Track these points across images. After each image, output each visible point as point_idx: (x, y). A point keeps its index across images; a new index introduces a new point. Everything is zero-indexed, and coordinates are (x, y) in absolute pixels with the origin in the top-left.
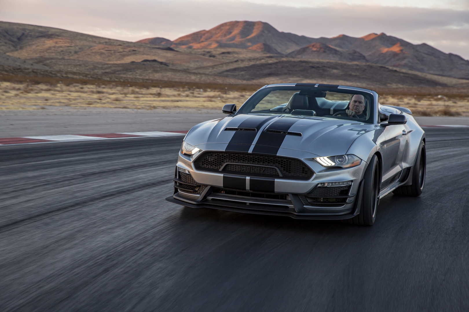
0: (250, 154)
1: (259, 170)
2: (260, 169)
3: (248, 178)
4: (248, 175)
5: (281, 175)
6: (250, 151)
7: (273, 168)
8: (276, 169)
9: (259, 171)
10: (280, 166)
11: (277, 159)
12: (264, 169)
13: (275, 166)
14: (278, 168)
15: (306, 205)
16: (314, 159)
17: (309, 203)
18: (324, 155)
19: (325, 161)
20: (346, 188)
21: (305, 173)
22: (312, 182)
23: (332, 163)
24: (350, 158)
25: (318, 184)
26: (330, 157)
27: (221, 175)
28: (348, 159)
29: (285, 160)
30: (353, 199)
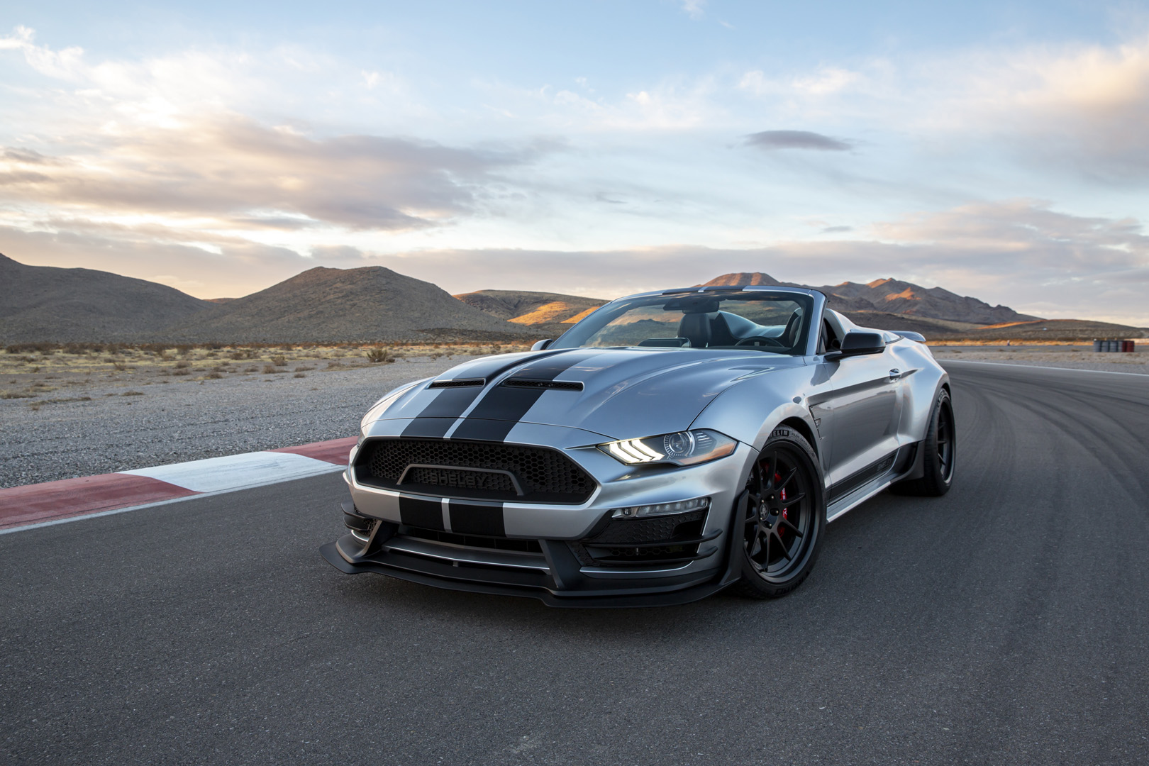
1: (473, 480)
2: (476, 478)
3: (445, 501)
4: (446, 494)
5: (520, 493)
6: (448, 436)
7: (504, 475)
8: (510, 479)
9: (474, 484)
10: (519, 468)
12: (483, 478)
13: (509, 470)
14: (515, 473)
15: (588, 565)
16: (600, 449)
17: (594, 560)
18: (629, 435)
19: (635, 450)
20: (694, 519)
21: (579, 485)
22: (592, 508)
23: (653, 455)
24: (702, 438)
25: (611, 512)
26: (646, 441)
27: (397, 494)
28: (697, 442)
29: (529, 453)
30: (717, 543)
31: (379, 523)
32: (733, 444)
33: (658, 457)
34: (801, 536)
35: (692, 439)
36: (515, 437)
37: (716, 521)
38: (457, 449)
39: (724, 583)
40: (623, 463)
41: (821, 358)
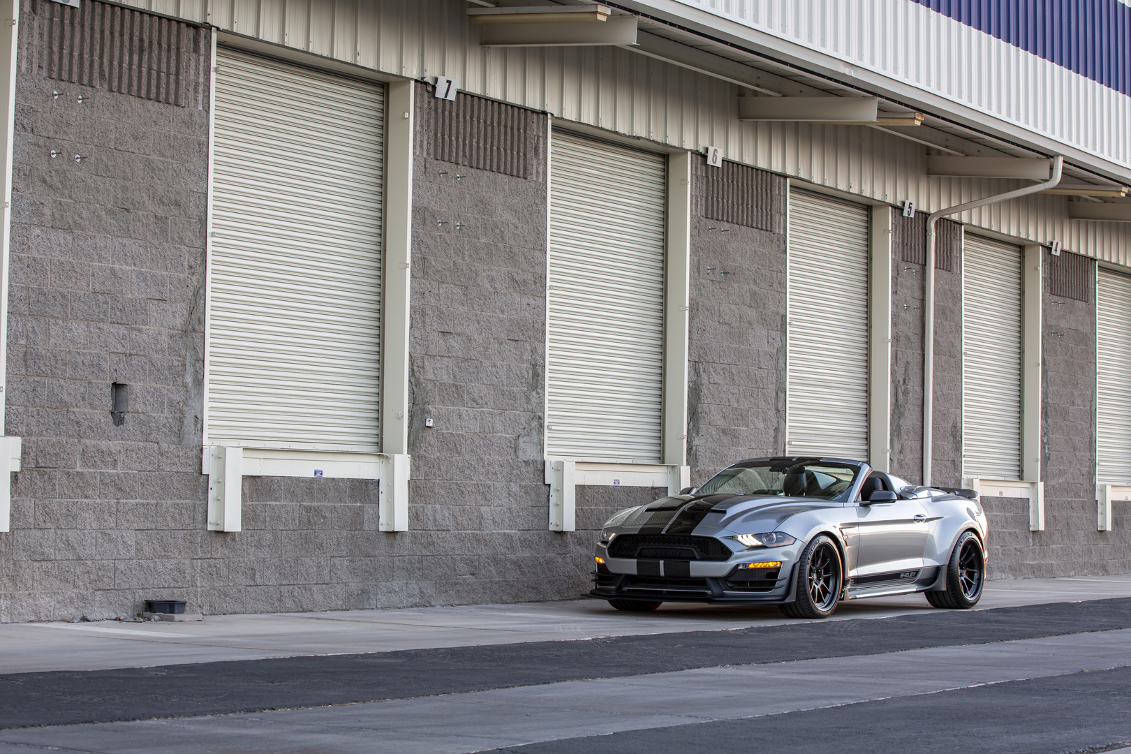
0: (663, 535)
1: (675, 553)
3: (662, 563)
4: (662, 559)
5: (698, 557)
6: (664, 532)
7: (689, 550)
8: (691, 551)
9: (675, 555)
10: (697, 546)
11: (693, 538)
12: (680, 552)
13: (692, 547)
14: (695, 548)
15: (726, 590)
16: (733, 538)
17: (730, 587)
18: (747, 533)
19: (750, 540)
20: (774, 571)
21: (725, 554)
22: (732, 563)
23: (756, 542)
24: (780, 536)
25: (738, 565)
26: (754, 536)
27: (636, 560)
28: (777, 538)
29: (702, 540)
30: (785, 582)
31: (622, 577)
32: (794, 540)
33: (760, 543)
34: (830, 593)
35: (775, 536)
36: (695, 533)
37: (785, 573)
38: (668, 538)
39: (787, 601)
40: (744, 545)
41: (857, 504)
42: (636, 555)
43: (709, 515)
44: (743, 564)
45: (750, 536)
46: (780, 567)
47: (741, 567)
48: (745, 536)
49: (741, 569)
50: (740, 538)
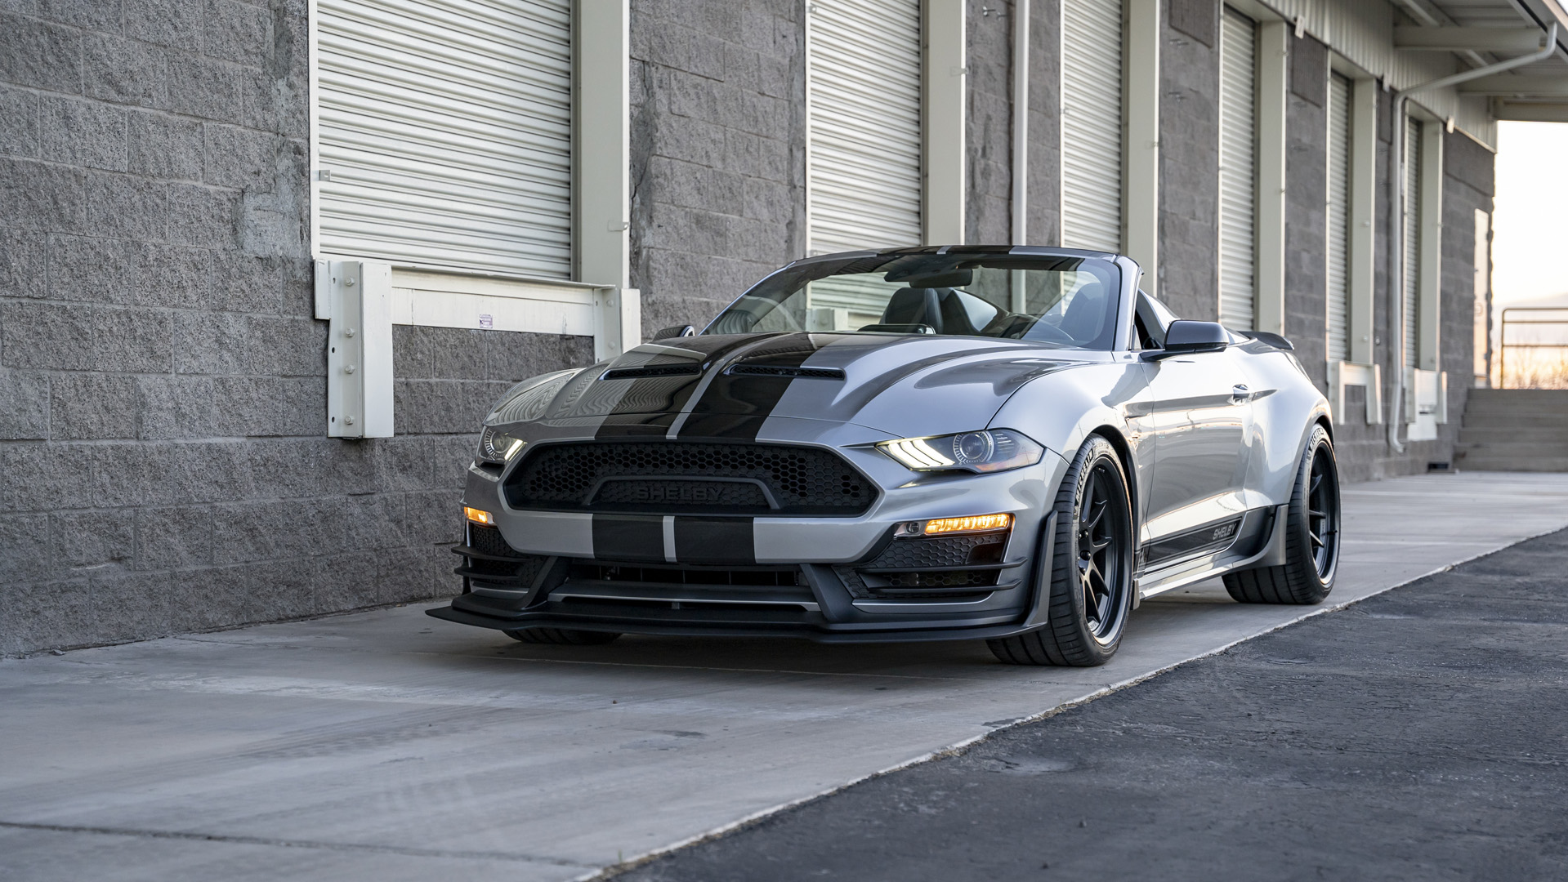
0: (670, 442)
11: (761, 450)
42: (588, 502)
43: (797, 384)
44: (908, 524)
45: (920, 442)
46: (1009, 530)
47: (901, 532)
48: (906, 443)
49: (901, 539)
50: (893, 447)
